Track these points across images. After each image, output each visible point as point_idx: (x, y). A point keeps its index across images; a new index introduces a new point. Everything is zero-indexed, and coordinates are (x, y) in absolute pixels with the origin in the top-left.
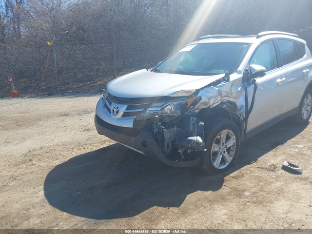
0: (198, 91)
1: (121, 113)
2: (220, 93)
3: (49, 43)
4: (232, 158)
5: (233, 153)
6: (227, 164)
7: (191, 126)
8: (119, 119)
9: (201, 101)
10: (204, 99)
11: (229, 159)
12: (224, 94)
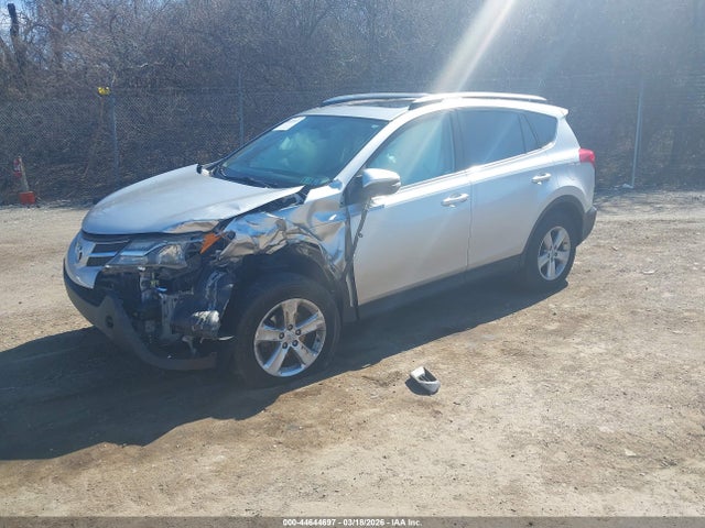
0: (224, 223)
1: (85, 259)
2: (281, 226)
3: (101, 90)
4: (315, 356)
5: (320, 346)
6: (303, 367)
7: (207, 289)
8: (82, 270)
9: (235, 241)
10: (241, 238)
11: (308, 358)
12: (290, 228)
